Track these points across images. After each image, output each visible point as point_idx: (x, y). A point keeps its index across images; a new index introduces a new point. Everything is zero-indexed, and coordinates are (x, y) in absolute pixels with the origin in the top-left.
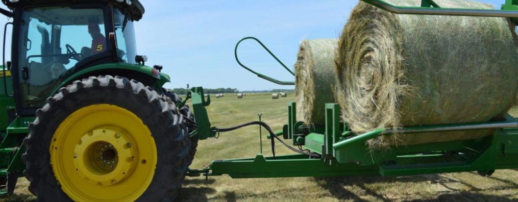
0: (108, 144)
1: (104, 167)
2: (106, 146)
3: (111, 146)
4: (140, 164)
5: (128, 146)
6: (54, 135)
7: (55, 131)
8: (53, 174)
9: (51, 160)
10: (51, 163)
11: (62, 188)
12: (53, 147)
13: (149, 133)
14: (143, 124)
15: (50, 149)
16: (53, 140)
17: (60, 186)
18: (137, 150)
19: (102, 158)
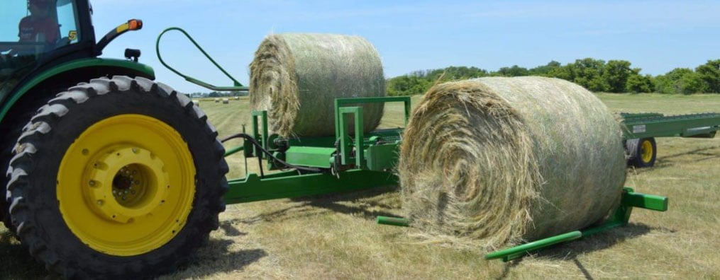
0: (116, 195)
1: (135, 171)
2: (120, 194)
3: (114, 192)
4: (91, 151)
5: (94, 183)
6: (172, 238)
7: (168, 243)
8: (196, 195)
9: (190, 211)
10: (191, 207)
11: (195, 173)
12: (180, 225)
13: (59, 188)
14: (61, 202)
15: (185, 223)
16: (176, 234)
17: (196, 177)
18: (86, 171)
19: (132, 182)
